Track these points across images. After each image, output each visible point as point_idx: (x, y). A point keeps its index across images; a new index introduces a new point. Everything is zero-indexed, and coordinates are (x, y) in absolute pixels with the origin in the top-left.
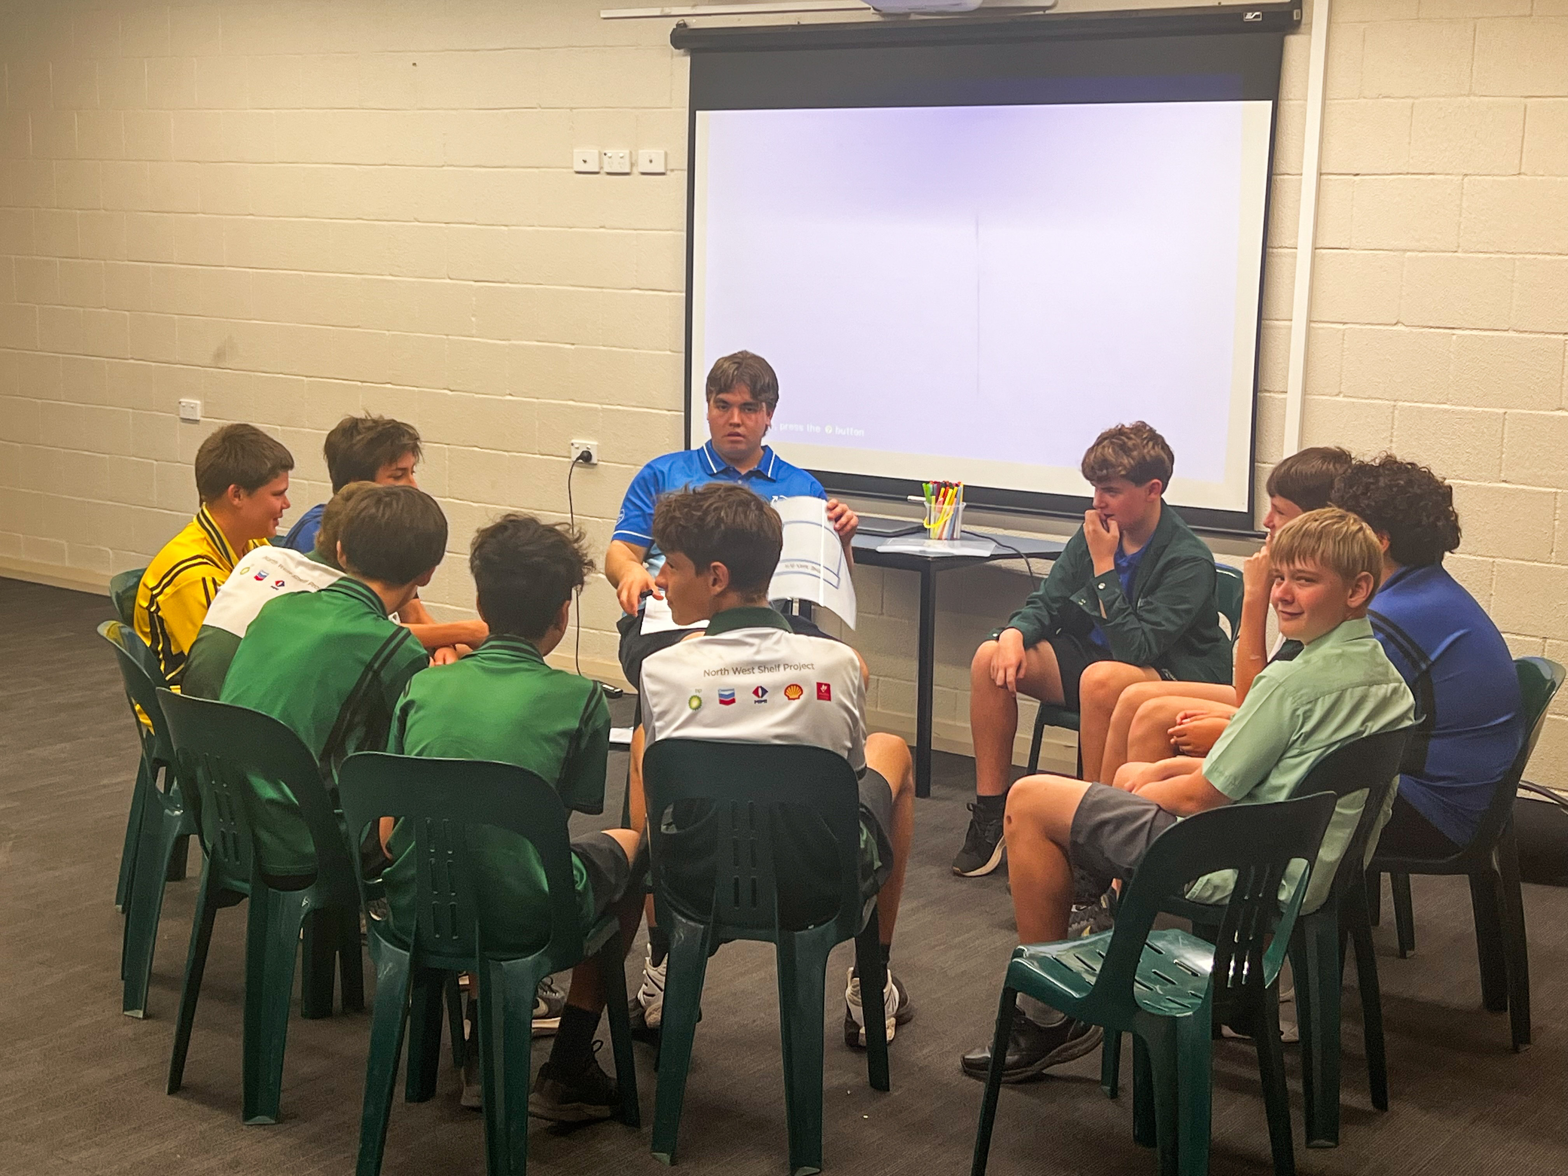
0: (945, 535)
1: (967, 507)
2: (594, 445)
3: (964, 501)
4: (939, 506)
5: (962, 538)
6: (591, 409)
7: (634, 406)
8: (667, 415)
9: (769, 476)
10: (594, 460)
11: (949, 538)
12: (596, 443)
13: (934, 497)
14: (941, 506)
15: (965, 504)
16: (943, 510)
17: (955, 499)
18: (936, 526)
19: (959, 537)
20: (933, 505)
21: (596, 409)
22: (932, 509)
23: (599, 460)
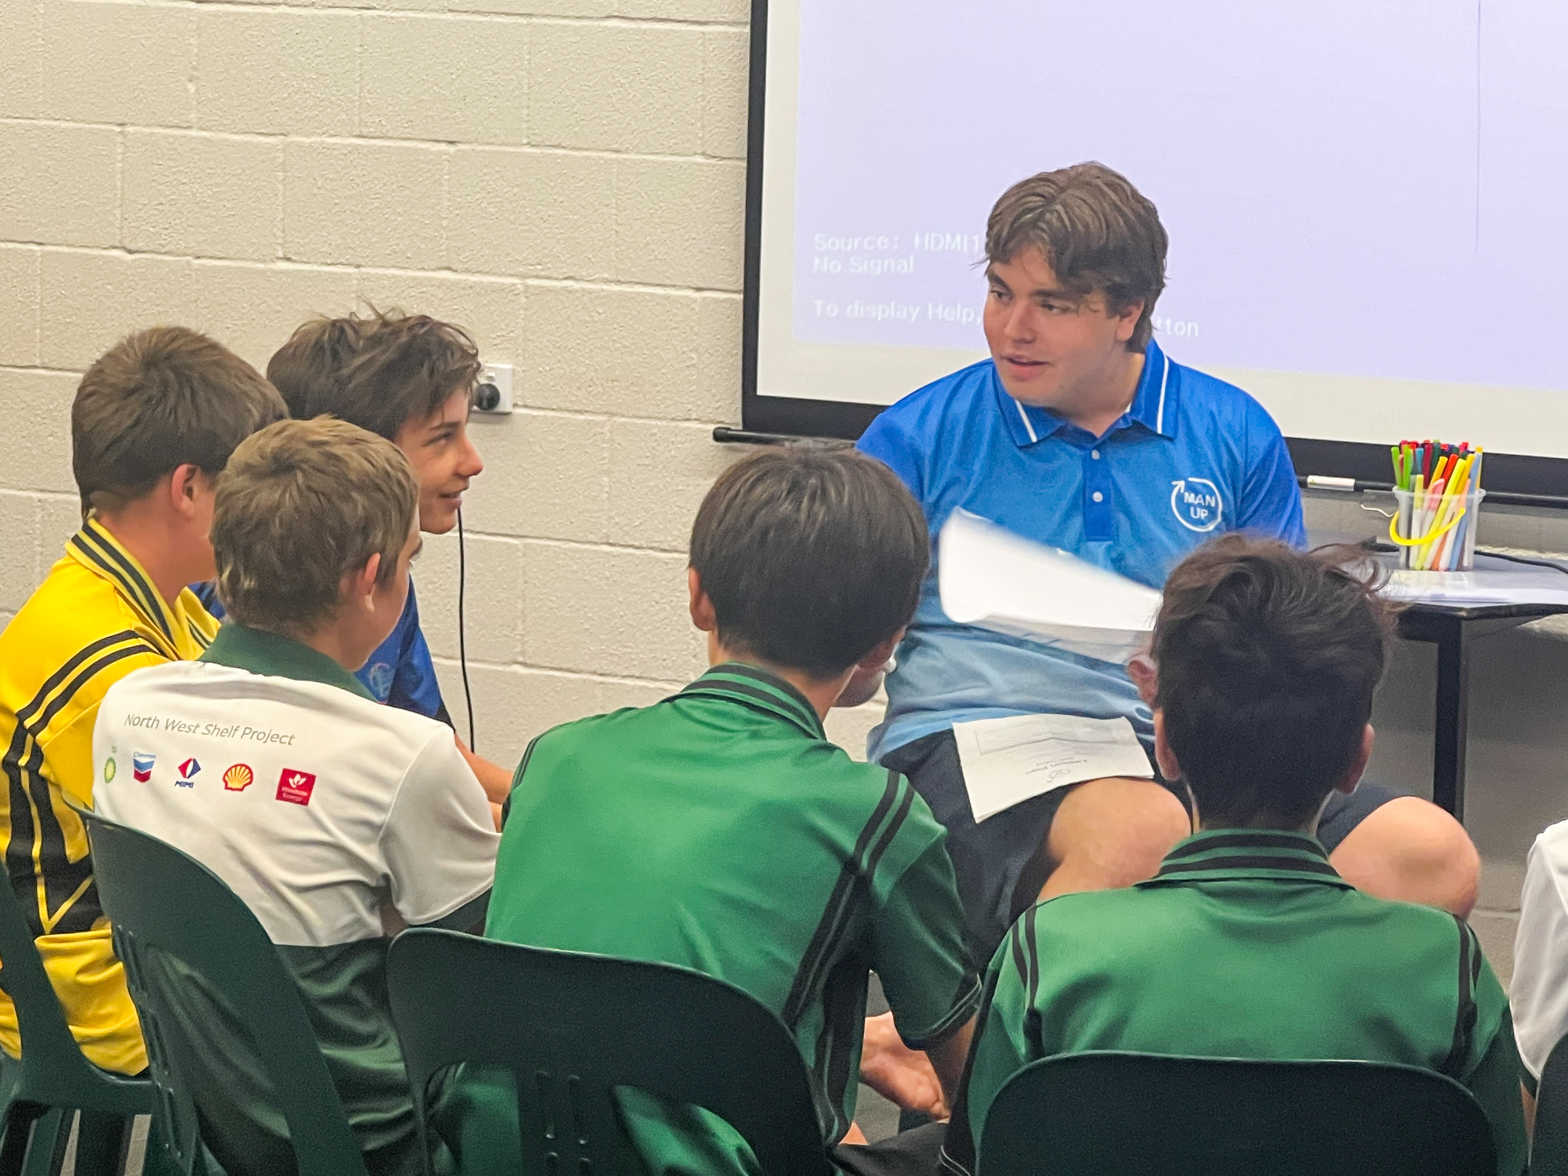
0: (1444, 562)
1: (1486, 499)
2: (503, 371)
3: (1482, 487)
4: (1428, 495)
5: (1477, 568)
6: (502, 289)
7: (607, 281)
8: (694, 301)
9: (1160, 431)
10: (505, 405)
11: (1455, 566)
12: (509, 366)
13: (1420, 477)
14: (1438, 496)
15: (1484, 493)
16: (1443, 505)
17: (1469, 480)
18: (1425, 539)
19: (1471, 565)
20: (1419, 493)
21: (511, 289)
22: (1417, 503)
23: (515, 405)
